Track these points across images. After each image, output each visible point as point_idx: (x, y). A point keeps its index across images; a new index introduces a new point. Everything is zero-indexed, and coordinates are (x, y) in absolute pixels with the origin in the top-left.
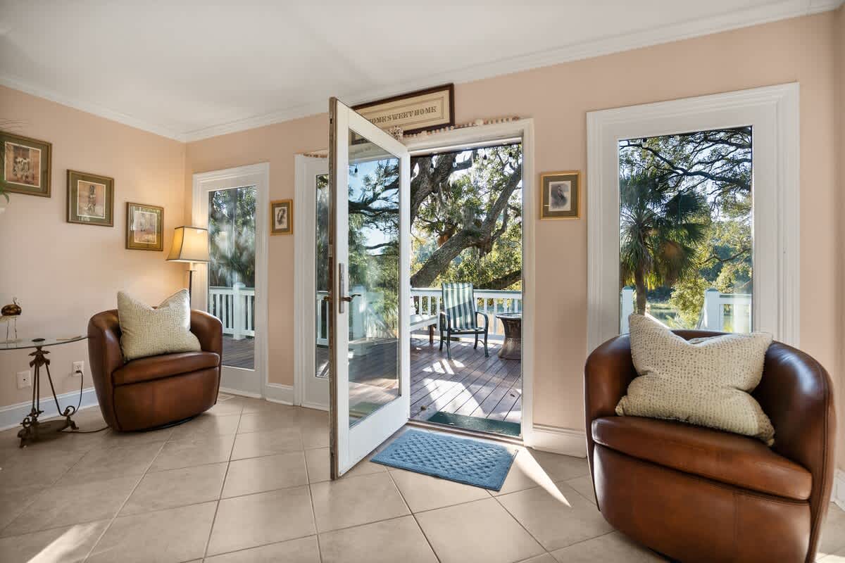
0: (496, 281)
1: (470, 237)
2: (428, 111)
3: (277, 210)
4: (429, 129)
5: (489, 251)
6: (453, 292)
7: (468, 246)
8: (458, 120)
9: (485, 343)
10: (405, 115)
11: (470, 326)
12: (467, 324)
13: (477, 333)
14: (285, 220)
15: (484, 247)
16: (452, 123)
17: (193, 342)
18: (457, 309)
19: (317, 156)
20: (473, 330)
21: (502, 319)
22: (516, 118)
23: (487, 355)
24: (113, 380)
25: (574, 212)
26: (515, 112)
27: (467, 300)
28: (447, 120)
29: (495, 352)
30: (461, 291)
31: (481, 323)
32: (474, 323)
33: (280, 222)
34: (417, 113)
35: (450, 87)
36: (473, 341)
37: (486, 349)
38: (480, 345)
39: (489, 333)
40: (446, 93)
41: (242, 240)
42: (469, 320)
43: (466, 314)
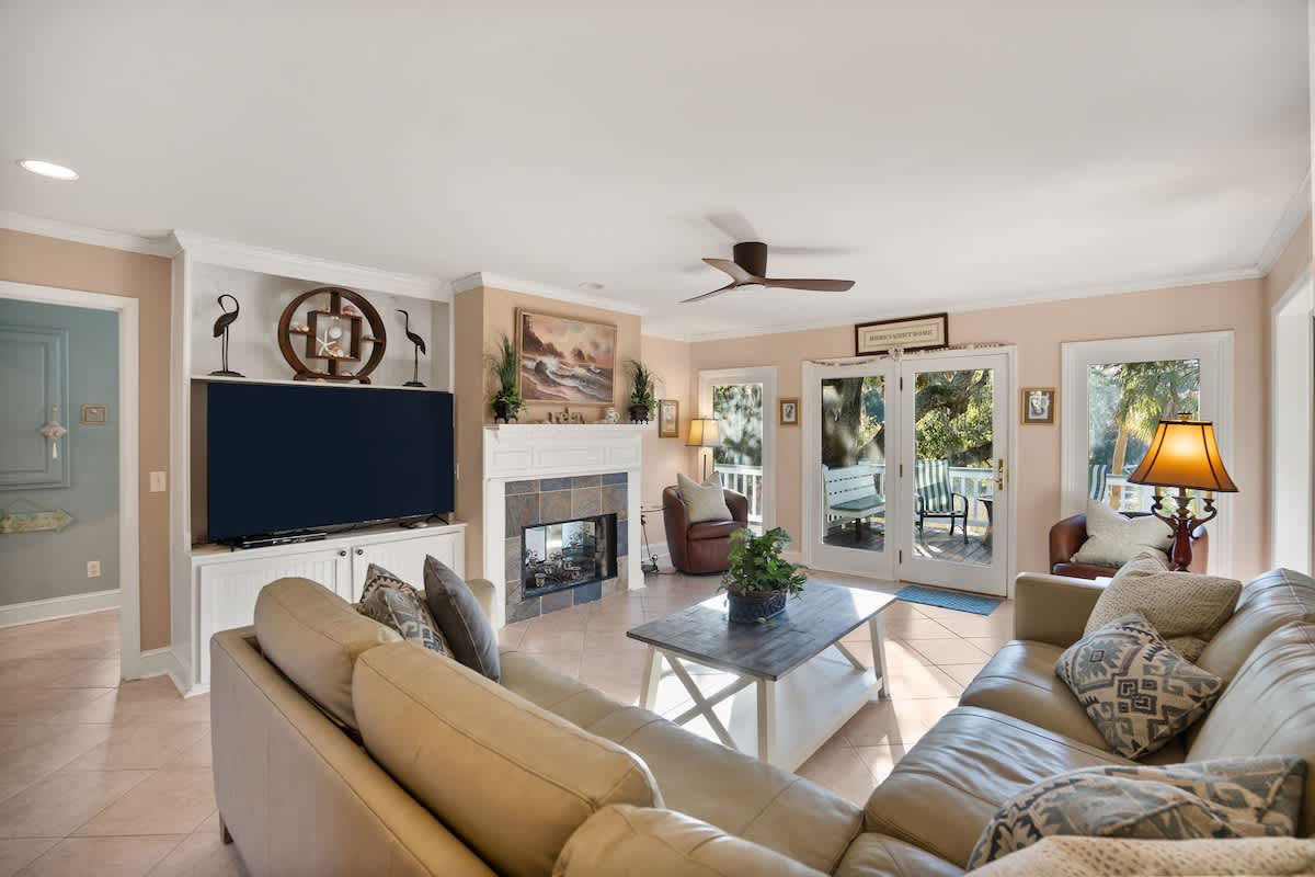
0: (973, 450)
1: (937, 396)
2: (925, 333)
3: (785, 406)
4: (927, 348)
5: (963, 411)
6: (924, 470)
7: (934, 407)
8: (951, 343)
9: (965, 530)
10: (904, 335)
11: (945, 509)
12: (941, 507)
13: (953, 516)
14: (793, 415)
15: (958, 408)
16: (946, 345)
17: (727, 513)
18: (929, 489)
19: (823, 363)
20: (948, 514)
21: (985, 502)
22: (1001, 345)
23: (967, 543)
24: (688, 538)
25: (1050, 420)
26: (1001, 340)
27: (941, 480)
28: (942, 342)
29: (976, 539)
30: (934, 468)
31: (958, 505)
32: (950, 505)
33: (788, 416)
34: (915, 334)
35: (945, 316)
36: (949, 526)
37: (966, 537)
38: (958, 531)
39: (968, 518)
40: (941, 320)
41: (749, 428)
42: (944, 502)
43: (940, 494)
